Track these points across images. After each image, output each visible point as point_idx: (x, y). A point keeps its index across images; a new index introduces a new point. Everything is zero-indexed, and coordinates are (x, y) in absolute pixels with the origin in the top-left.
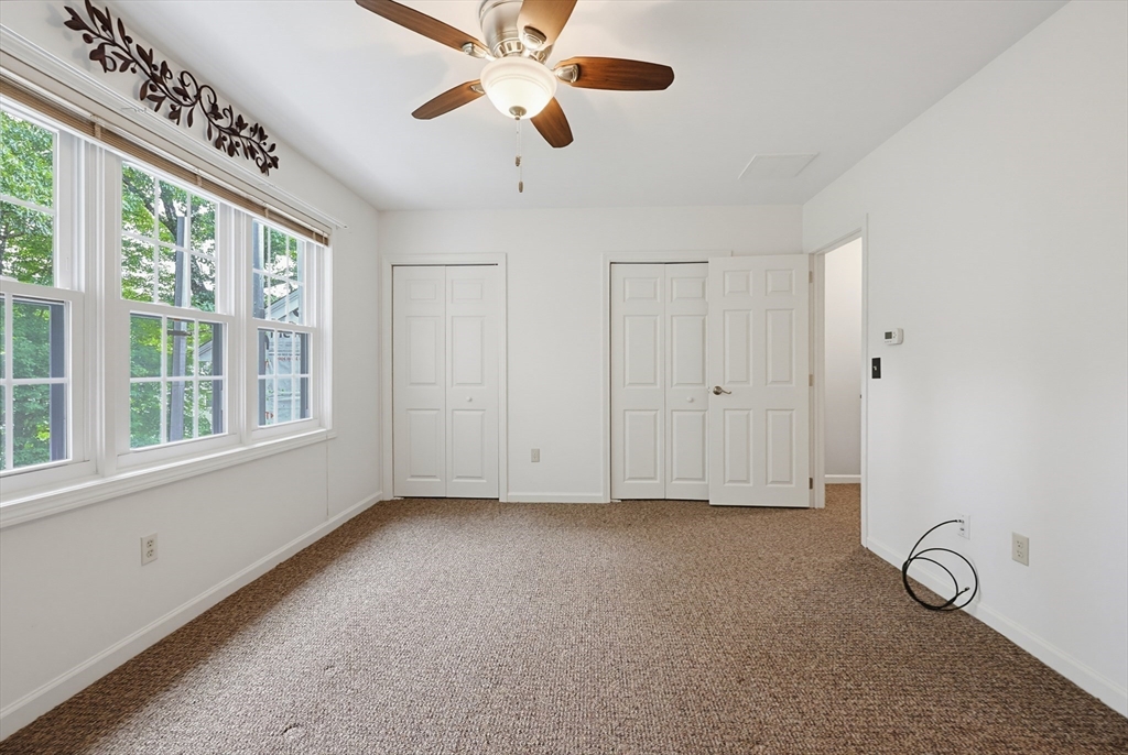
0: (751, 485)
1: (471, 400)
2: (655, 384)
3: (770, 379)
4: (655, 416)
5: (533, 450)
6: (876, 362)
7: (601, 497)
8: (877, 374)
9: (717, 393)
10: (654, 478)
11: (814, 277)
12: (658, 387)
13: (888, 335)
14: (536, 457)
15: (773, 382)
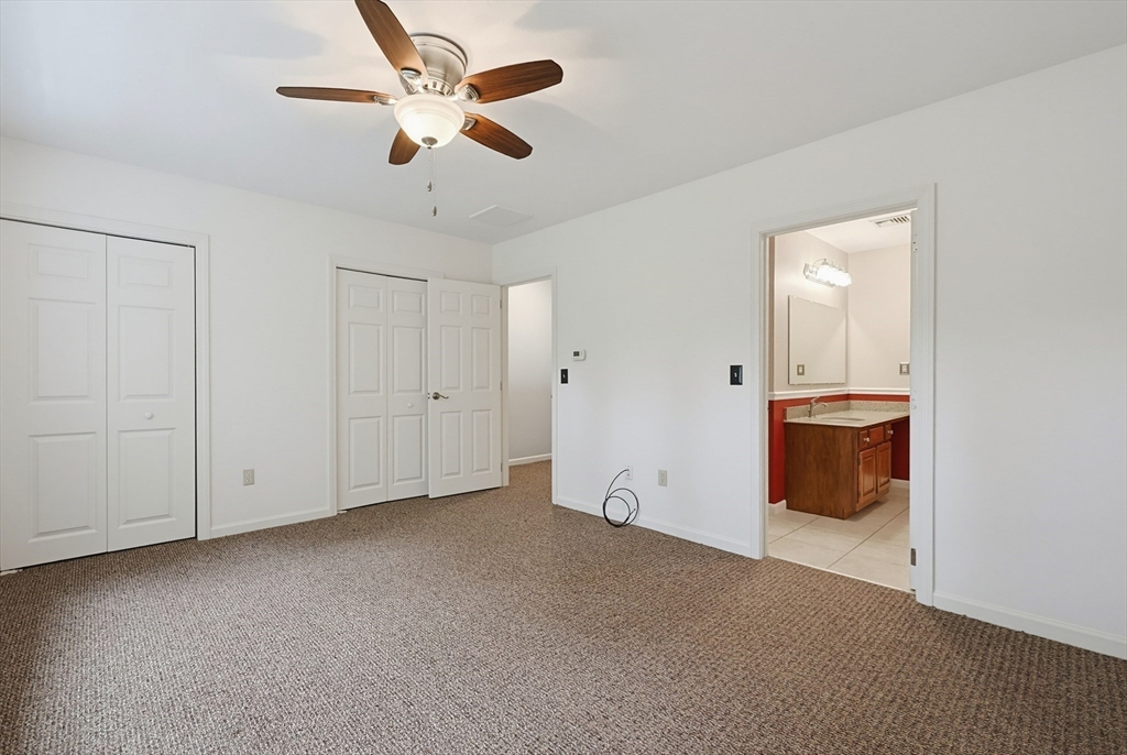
0: (461, 476)
1: (152, 417)
2: (378, 391)
3: (475, 385)
4: (378, 422)
5: (245, 471)
6: (565, 372)
7: (327, 510)
8: (565, 380)
9: (436, 398)
10: (377, 483)
11: (503, 304)
12: (381, 393)
13: (576, 354)
14: (249, 478)
15: (477, 388)
